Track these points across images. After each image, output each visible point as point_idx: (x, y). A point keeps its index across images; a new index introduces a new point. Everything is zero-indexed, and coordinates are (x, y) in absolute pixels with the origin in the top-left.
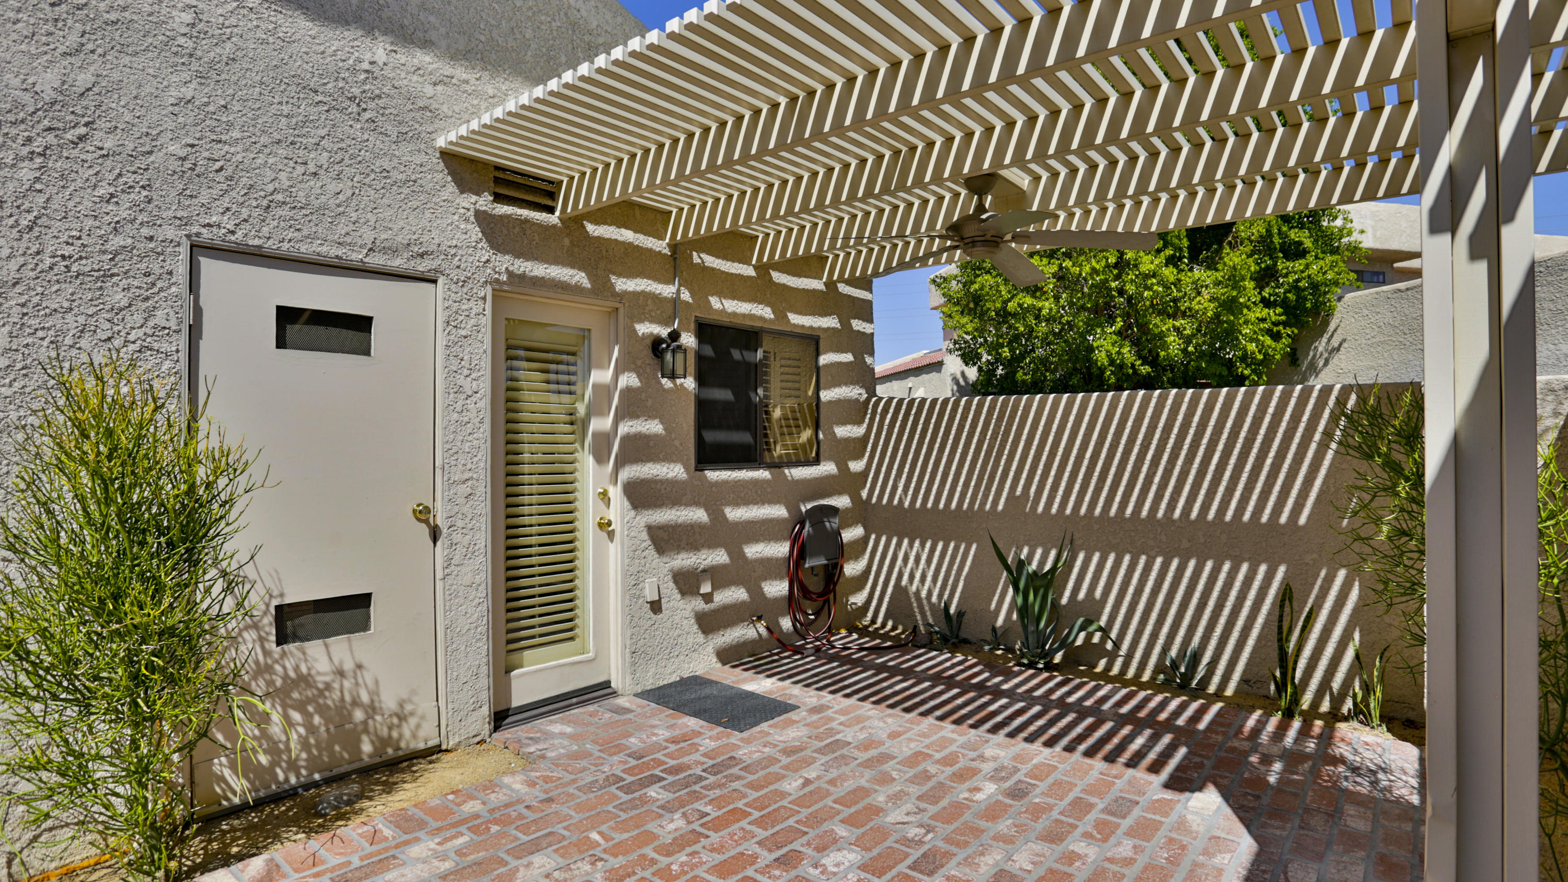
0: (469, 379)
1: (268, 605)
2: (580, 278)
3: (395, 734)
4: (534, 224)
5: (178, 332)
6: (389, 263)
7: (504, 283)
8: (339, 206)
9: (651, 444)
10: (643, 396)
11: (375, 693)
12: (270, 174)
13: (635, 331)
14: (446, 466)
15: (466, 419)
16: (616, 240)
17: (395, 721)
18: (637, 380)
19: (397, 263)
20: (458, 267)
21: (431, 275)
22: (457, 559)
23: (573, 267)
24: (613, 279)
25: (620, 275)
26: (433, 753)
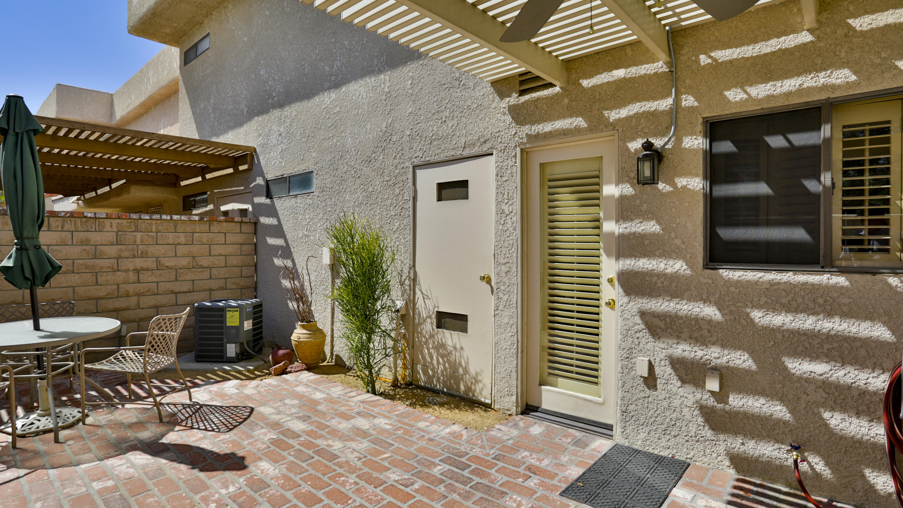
0: (508, 205)
1: (434, 310)
2: (580, 122)
3: (473, 387)
4: (543, 99)
5: (409, 200)
6: (472, 151)
7: (526, 143)
8: (453, 132)
9: (646, 242)
10: (638, 202)
11: (467, 363)
12: (431, 129)
13: (628, 149)
14: (496, 255)
15: (506, 228)
16: (608, 82)
17: (474, 381)
18: (631, 189)
19: (475, 150)
20: (501, 142)
21: (489, 151)
22: (501, 308)
23: (571, 116)
24: (606, 113)
25: (611, 109)
26: (487, 407)
